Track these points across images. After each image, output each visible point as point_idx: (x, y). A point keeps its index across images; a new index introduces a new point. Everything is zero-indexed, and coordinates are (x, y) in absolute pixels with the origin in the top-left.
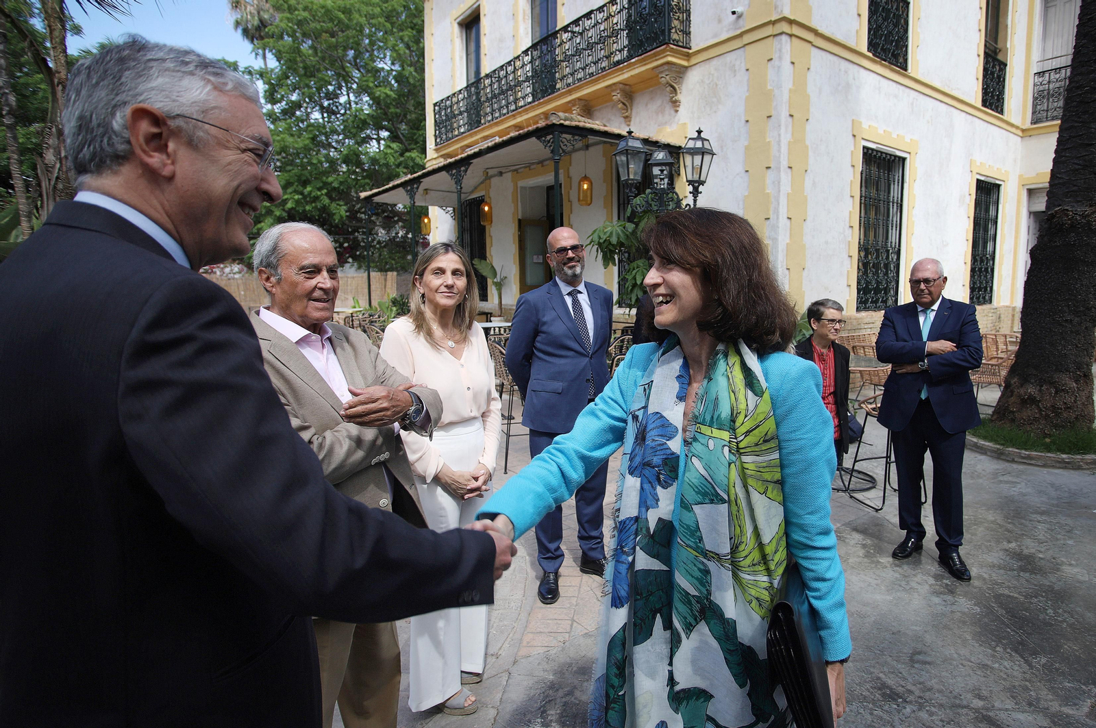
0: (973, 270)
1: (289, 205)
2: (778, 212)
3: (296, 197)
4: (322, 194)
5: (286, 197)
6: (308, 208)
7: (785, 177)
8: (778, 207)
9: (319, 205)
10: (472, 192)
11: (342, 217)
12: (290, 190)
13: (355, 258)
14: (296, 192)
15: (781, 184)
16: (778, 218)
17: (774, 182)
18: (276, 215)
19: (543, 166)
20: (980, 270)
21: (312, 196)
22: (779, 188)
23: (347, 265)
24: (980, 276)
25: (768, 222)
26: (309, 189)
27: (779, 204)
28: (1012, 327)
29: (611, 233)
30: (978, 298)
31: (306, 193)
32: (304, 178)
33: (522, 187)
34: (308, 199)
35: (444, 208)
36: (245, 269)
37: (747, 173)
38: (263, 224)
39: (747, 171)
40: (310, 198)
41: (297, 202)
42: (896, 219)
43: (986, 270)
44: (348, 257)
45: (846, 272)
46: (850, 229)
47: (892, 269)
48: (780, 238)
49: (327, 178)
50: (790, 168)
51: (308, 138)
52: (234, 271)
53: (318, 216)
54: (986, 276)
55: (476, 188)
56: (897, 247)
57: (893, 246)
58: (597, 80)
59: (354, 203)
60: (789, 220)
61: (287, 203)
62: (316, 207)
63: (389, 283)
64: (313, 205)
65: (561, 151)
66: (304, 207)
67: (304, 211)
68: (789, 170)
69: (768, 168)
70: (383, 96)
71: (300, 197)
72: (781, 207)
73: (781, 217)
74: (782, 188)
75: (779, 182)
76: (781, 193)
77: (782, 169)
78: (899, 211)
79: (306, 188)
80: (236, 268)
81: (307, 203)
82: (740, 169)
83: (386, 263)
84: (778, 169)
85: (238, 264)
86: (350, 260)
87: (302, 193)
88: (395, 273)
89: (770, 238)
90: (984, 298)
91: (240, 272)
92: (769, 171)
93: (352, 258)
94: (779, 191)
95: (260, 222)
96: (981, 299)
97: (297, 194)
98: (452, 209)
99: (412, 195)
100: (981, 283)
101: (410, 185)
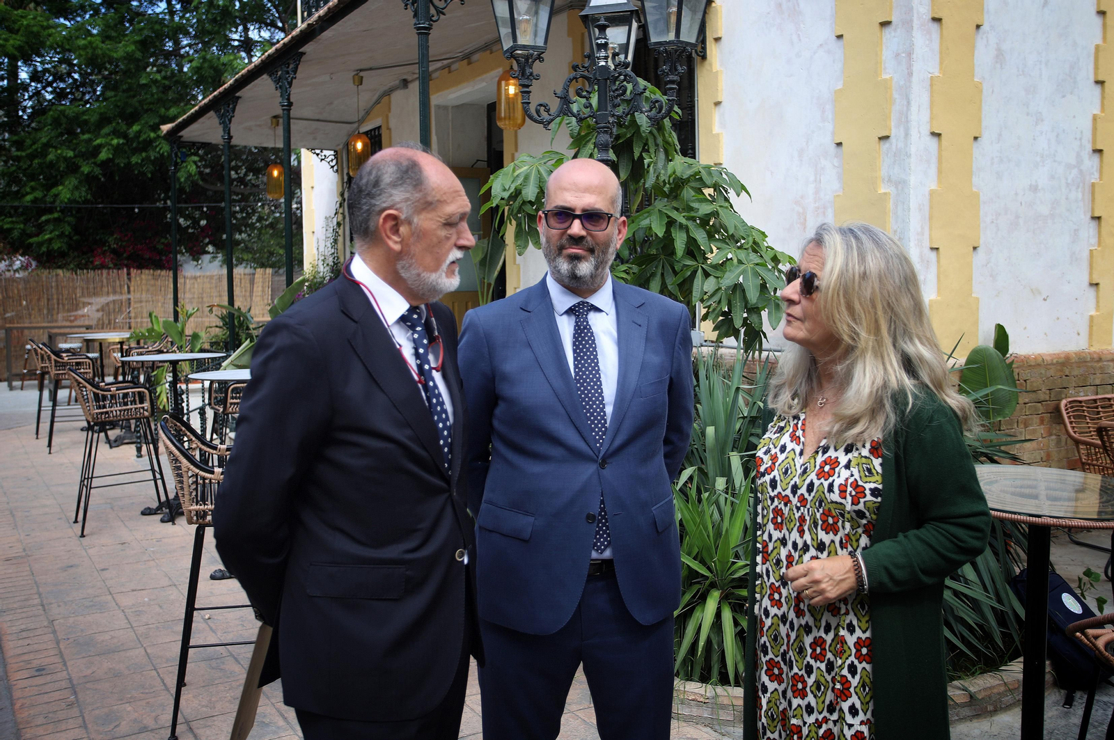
1: (104, 155)
2: (907, 121)
3: (115, 142)
4: (159, 137)
5: (98, 141)
6: (135, 159)
7: (925, 44)
8: (908, 109)
9: (153, 155)
11: (190, 175)
12: (106, 130)
13: (219, 246)
14: (116, 133)
15: (914, 56)
16: (907, 135)
17: (898, 55)
18: (83, 172)
19: (469, 63)
21: (141, 139)
22: (910, 67)
23: (207, 258)
25: (885, 146)
26: (136, 128)
27: (909, 103)
29: (527, 178)
31: (131, 135)
32: (129, 110)
33: (438, 107)
34: (134, 145)
35: (318, 151)
36: (34, 264)
37: (840, 43)
38: (60, 188)
39: (840, 37)
40: (139, 143)
41: (117, 150)
44: (207, 244)
48: (913, 180)
49: (167, 109)
50: (937, 20)
51: (135, 42)
52: (15, 267)
53: (152, 173)
55: (368, 113)
59: (219, 153)
60: (935, 140)
61: (100, 152)
62: (148, 158)
63: (258, 289)
64: (144, 155)
66: (128, 158)
67: (129, 164)
68: (935, 26)
69: (885, 24)
71: (121, 141)
72: (914, 108)
73: (914, 133)
74: (916, 68)
75: (909, 55)
76: (915, 79)
77: (916, 23)
79: (131, 127)
81: (136, 151)
82: (824, 33)
83: (271, 254)
84: (908, 25)
85: (22, 255)
86: (210, 248)
87: (125, 136)
88: (269, 271)
89: (890, 180)
91: (24, 268)
92: (888, 31)
93: (215, 245)
94: (910, 74)
95: (55, 185)
97: (118, 137)
98: (332, 153)
99: (226, 122)
101: (225, 104)
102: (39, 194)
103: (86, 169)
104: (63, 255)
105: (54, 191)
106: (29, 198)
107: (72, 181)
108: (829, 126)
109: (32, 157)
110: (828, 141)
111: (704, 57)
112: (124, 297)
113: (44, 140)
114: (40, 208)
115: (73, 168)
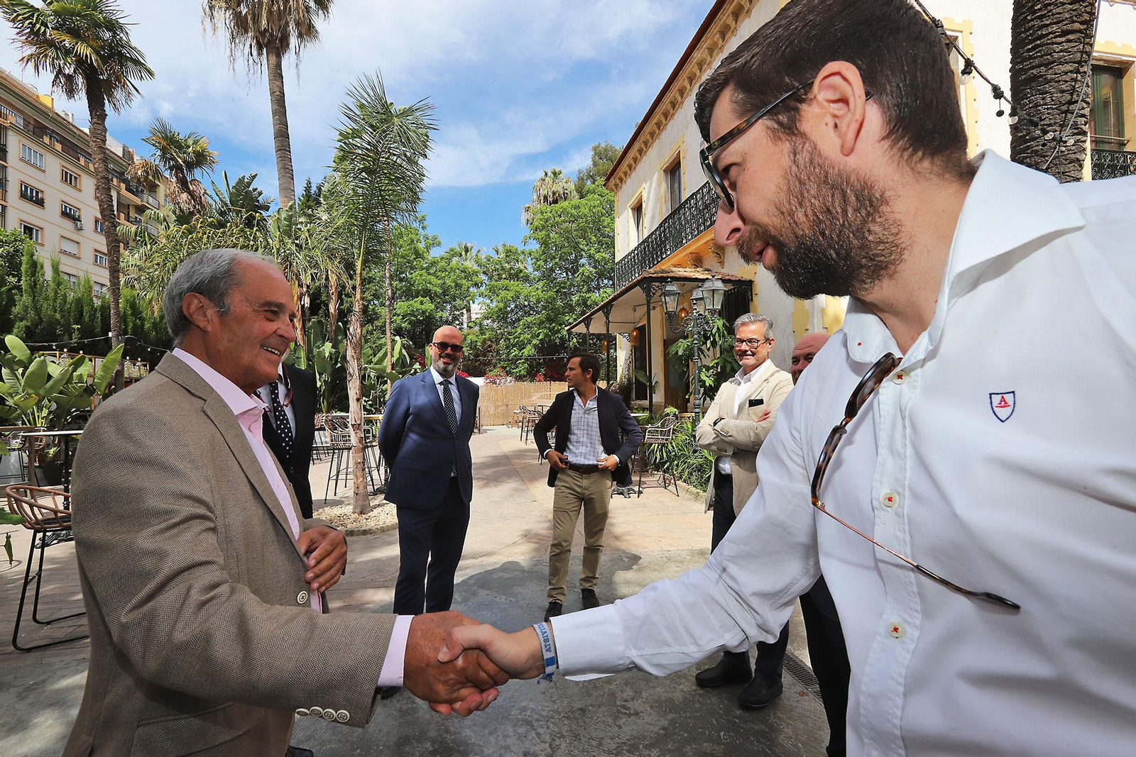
8: (814, 320)
10: (639, 322)
35: (622, 334)
36: (514, 380)
38: (525, 350)
58: (699, 240)
65: (651, 294)
70: (601, 258)
80: (509, 379)
91: (510, 382)
94: (814, 307)
98: (627, 334)
99: (588, 327)
101: (587, 322)
102: (517, 352)
103: (534, 342)
104: (525, 376)
105: (522, 351)
106: (513, 354)
107: (529, 347)
108: (791, 325)
109: (515, 338)
110: (791, 330)
111: (752, 300)
112: (549, 393)
113: (519, 331)
114: (517, 358)
115: (529, 342)
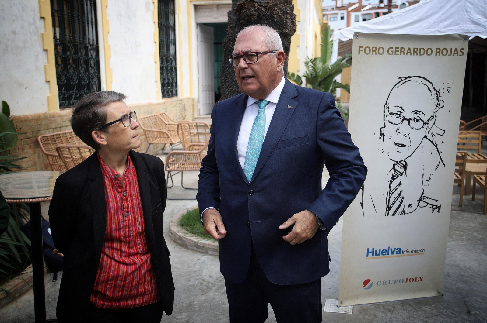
0: (162, 68)
20: (167, 68)
24: (167, 74)
28: (193, 114)
30: (168, 92)
42: (91, 16)
43: (171, 68)
45: (42, 67)
46: (42, 21)
47: (93, 65)
54: (171, 74)
56: (95, 43)
57: (91, 43)
78: (93, 9)
90: (172, 92)
96: (170, 93)
100: (168, 79)
